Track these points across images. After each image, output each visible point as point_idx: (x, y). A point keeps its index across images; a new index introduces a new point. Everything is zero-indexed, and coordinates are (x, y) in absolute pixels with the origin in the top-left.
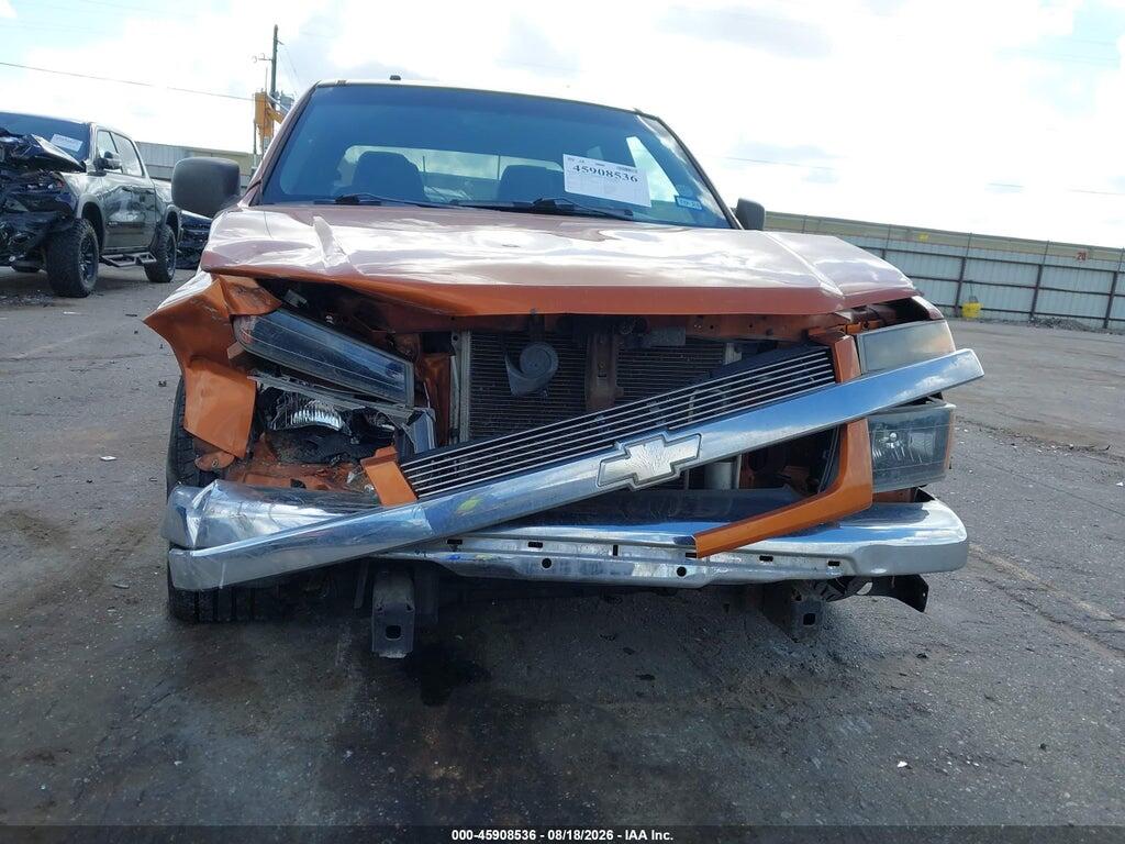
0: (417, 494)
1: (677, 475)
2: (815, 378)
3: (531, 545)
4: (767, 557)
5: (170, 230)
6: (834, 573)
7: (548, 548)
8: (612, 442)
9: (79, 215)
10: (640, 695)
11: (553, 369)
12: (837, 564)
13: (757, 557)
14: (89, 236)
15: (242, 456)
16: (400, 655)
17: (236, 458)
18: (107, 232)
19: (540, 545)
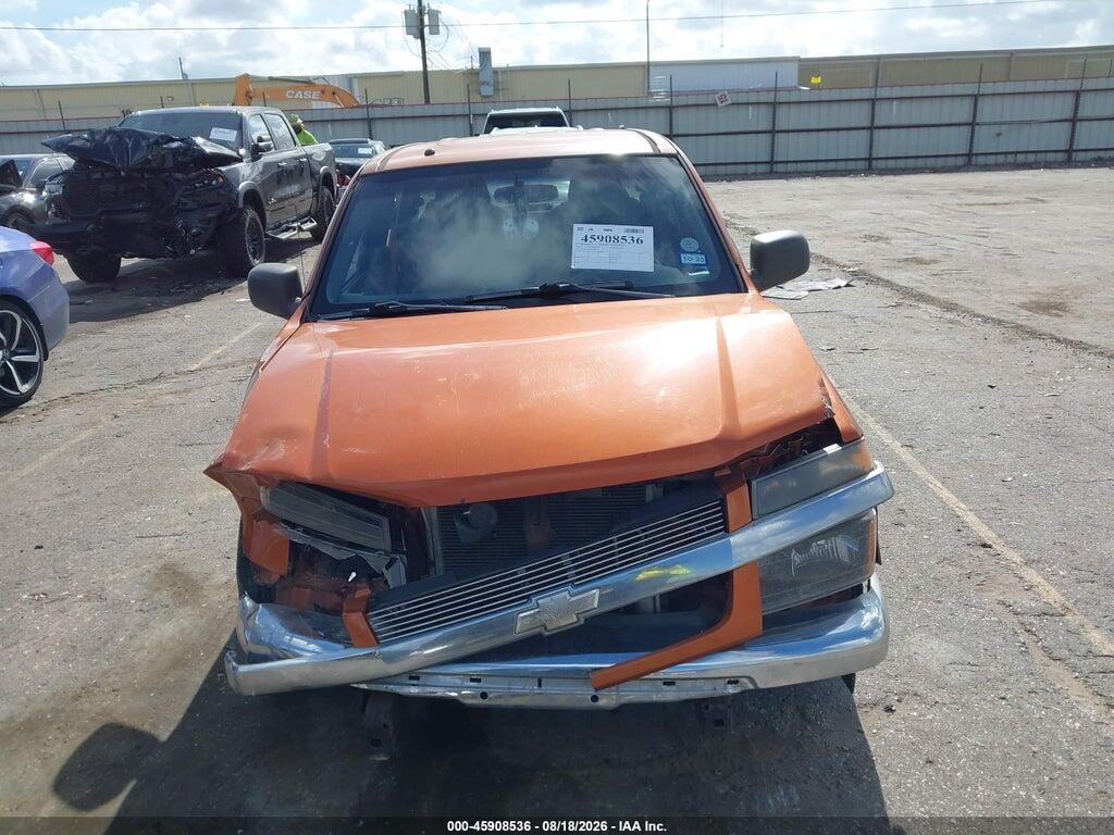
0: (377, 641)
1: (582, 622)
2: (708, 529)
3: (472, 680)
4: (670, 683)
5: (327, 191)
6: (731, 690)
7: (485, 685)
8: (528, 597)
9: (241, 205)
10: (607, 761)
11: (494, 521)
12: (736, 682)
13: (661, 683)
14: (253, 219)
15: (286, 575)
16: (383, 758)
17: (282, 577)
18: (268, 213)
19: (479, 681)
